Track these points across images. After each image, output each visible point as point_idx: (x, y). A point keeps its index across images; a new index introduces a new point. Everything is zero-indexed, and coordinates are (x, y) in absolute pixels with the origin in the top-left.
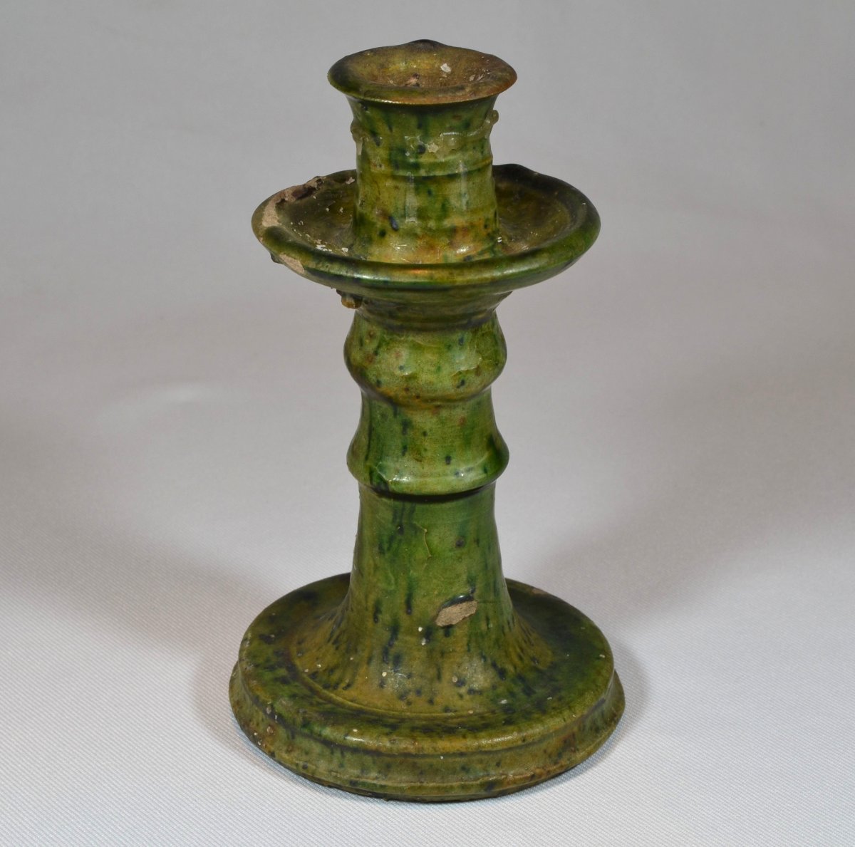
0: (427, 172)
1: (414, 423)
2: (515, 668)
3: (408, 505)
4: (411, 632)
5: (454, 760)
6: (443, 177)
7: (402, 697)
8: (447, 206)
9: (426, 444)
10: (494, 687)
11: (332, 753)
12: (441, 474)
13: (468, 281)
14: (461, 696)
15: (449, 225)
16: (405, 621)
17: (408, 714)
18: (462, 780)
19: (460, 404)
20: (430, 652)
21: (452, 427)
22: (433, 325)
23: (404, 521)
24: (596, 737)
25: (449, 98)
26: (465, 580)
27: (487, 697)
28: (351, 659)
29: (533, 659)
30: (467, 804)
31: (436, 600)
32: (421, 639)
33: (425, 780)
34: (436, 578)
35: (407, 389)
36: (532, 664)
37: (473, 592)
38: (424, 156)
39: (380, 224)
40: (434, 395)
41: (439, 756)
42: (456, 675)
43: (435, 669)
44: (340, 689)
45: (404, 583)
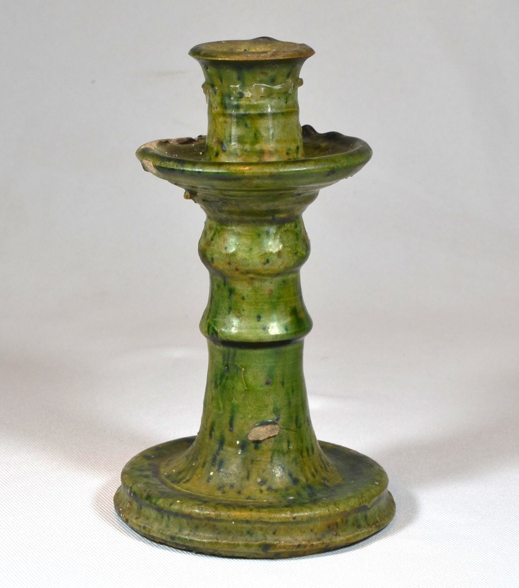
0: (246, 111)
1: (236, 291)
2: (307, 480)
3: (232, 350)
4: (232, 444)
5: (242, 525)
6: (255, 115)
7: (219, 488)
8: (258, 135)
9: (244, 306)
10: (287, 489)
11: (162, 517)
12: (253, 327)
13: (253, 173)
14: (261, 491)
15: (259, 149)
16: (228, 436)
17: (221, 498)
18: (246, 540)
19: (269, 278)
20: (244, 460)
21: (262, 295)
22: (247, 218)
23: (230, 363)
24: (357, 531)
25: (255, 57)
26: (271, 410)
27: (281, 494)
28: (193, 464)
29: (324, 479)
30: (251, 560)
31: (250, 422)
32: (238, 450)
33: (220, 538)
34: (250, 406)
35: (229, 263)
36: (323, 481)
37: (277, 420)
38: (242, 99)
39: (216, 148)
40: (247, 268)
41: (231, 521)
42: (260, 477)
43: (246, 472)
44: (181, 483)
45: (228, 408)
